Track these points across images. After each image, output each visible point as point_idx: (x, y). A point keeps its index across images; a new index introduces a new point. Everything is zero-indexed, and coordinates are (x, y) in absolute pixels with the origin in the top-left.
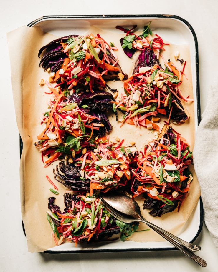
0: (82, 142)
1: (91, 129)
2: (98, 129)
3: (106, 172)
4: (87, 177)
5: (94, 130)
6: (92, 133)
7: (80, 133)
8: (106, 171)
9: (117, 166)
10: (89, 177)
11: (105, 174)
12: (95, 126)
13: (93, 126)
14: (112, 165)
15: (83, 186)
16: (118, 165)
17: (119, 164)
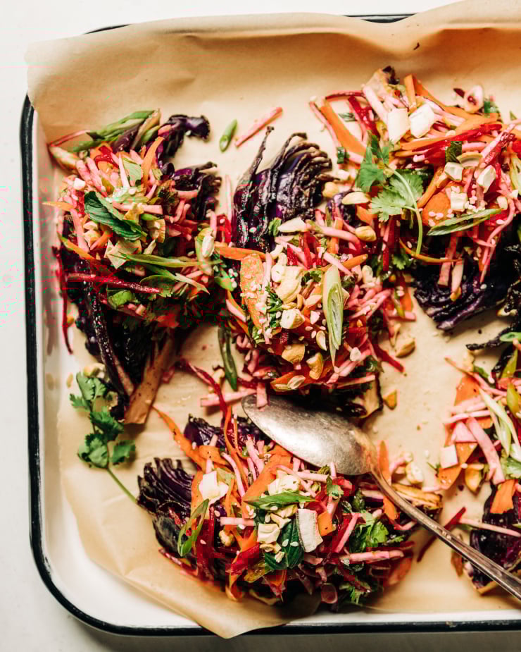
0: (398, 224)
1: (444, 256)
2: (443, 280)
3: (299, 305)
4: (282, 242)
5: (439, 266)
6: (429, 259)
7: (433, 218)
8: (303, 306)
9: (322, 342)
10: (282, 249)
11: (295, 301)
12: (451, 269)
13: (455, 263)
14: (326, 326)
15: (249, 227)
16: (325, 348)
17: (328, 349)
